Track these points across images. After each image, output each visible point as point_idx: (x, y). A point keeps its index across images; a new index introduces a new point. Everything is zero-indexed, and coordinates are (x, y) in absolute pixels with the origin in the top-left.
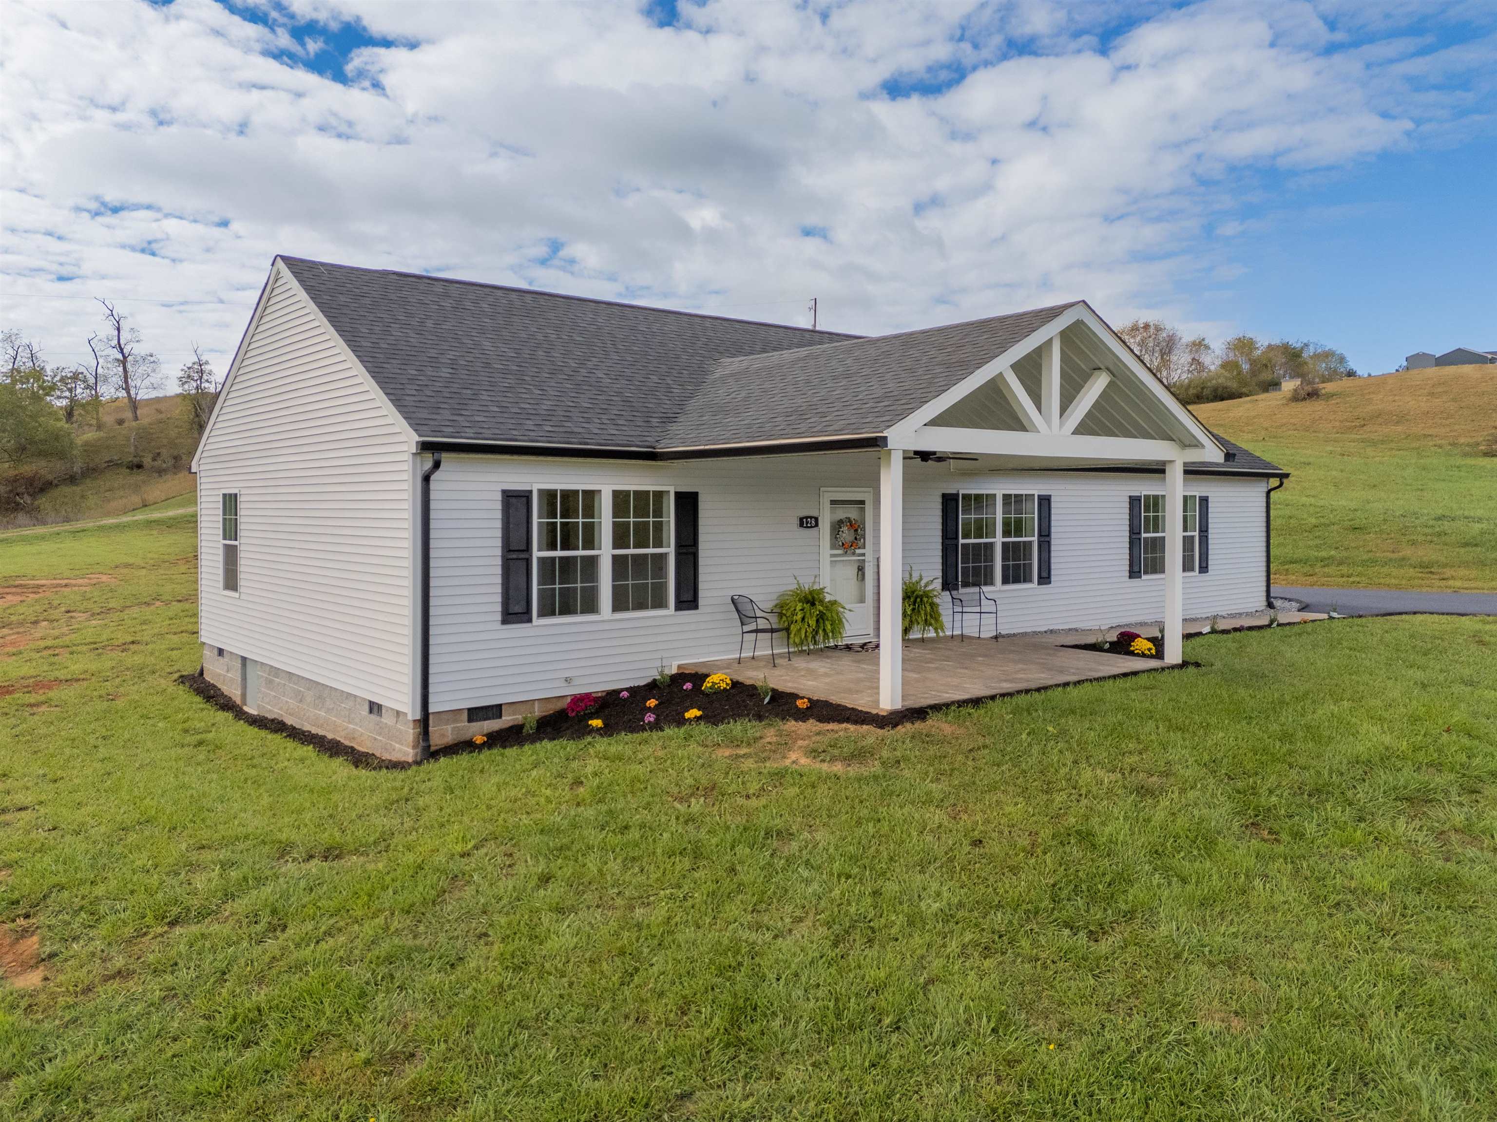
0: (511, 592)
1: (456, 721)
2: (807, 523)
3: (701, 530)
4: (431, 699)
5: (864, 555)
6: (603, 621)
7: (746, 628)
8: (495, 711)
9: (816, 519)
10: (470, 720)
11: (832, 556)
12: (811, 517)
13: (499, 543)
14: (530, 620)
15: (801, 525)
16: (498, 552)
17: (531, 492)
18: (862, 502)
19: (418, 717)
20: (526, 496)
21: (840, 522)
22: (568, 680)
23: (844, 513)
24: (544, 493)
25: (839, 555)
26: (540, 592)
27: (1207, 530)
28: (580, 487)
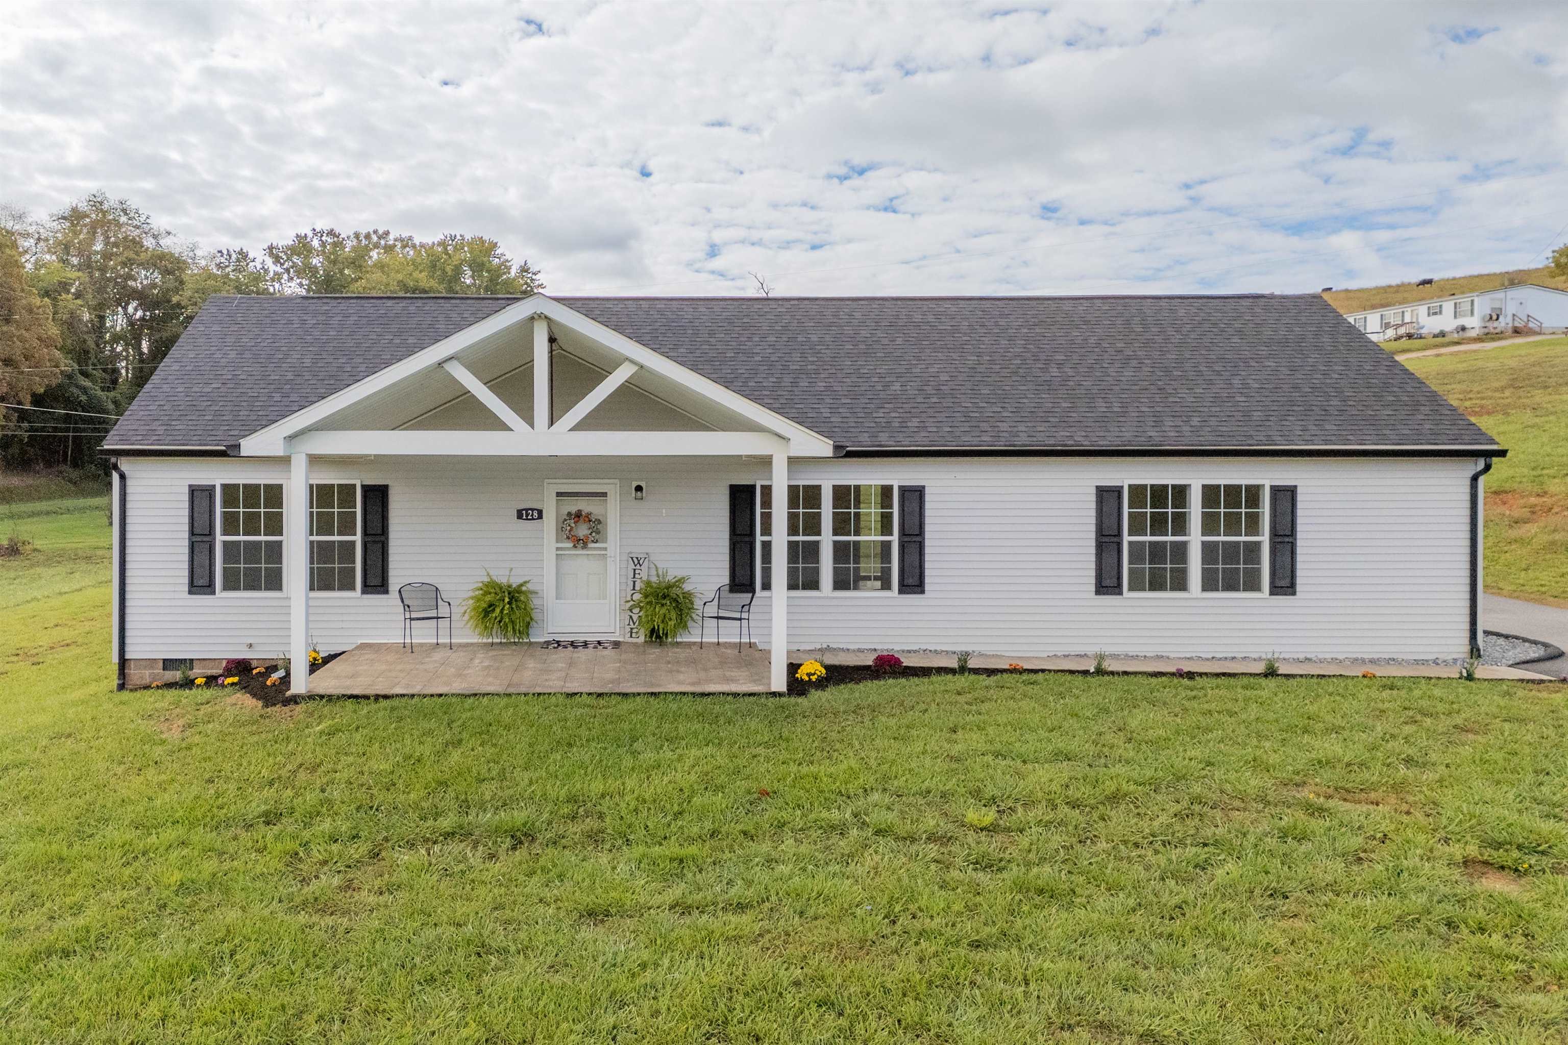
0: (197, 569)
1: (152, 668)
2: (527, 515)
3: (392, 521)
4: (128, 648)
5: (605, 549)
8: (188, 664)
9: (540, 513)
10: (164, 668)
11: (558, 549)
12: (533, 510)
13: (186, 528)
15: (520, 516)
16: (185, 536)
17: (214, 486)
18: (604, 494)
19: (117, 661)
21: (569, 515)
22: (250, 646)
23: (573, 506)
24: (225, 487)
25: (568, 549)
26: (225, 570)
27: (1293, 533)
28: (262, 482)
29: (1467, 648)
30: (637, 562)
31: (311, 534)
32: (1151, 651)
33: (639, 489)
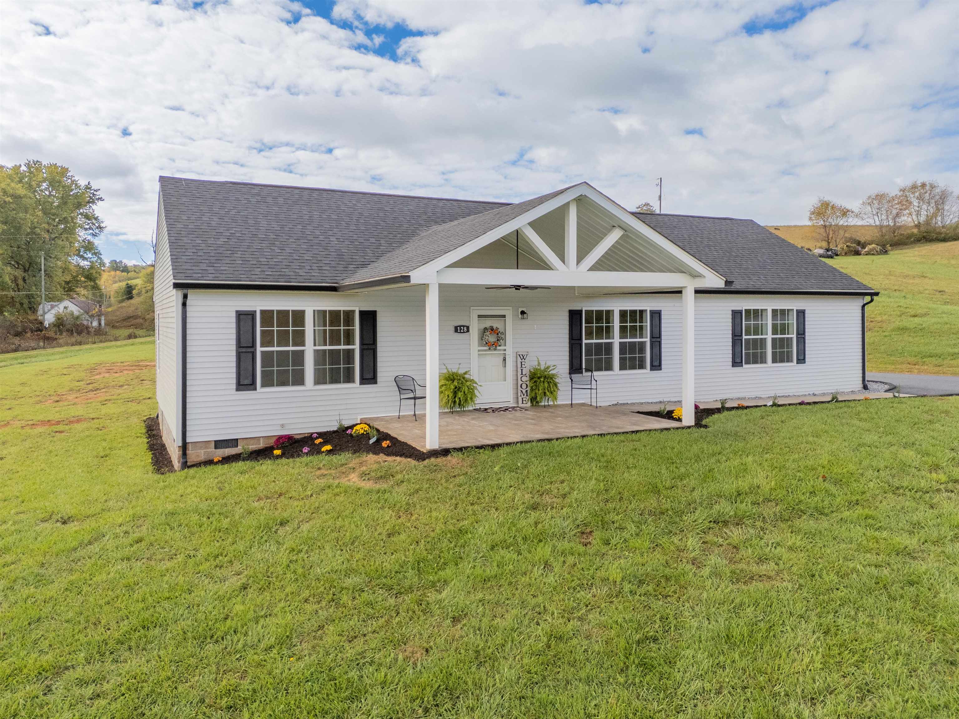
0: (242, 372)
1: (206, 448)
2: (461, 329)
3: (379, 334)
4: (188, 434)
5: (505, 350)
6: (307, 390)
7: (402, 397)
8: (234, 443)
9: (468, 328)
10: (216, 448)
11: (479, 351)
12: (464, 326)
13: (234, 342)
14: (255, 389)
15: (456, 331)
16: (234, 348)
17: (255, 311)
18: (504, 316)
19: (181, 445)
20: (251, 315)
21: (486, 329)
22: (282, 426)
23: (488, 323)
24: (263, 312)
25: (485, 350)
26: (263, 372)
27: (804, 334)
28: (290, 308)
29: (862, 386)
30: (523, 357)
31: (315, 345)
32: (753, 395)
33: (523, 313)
